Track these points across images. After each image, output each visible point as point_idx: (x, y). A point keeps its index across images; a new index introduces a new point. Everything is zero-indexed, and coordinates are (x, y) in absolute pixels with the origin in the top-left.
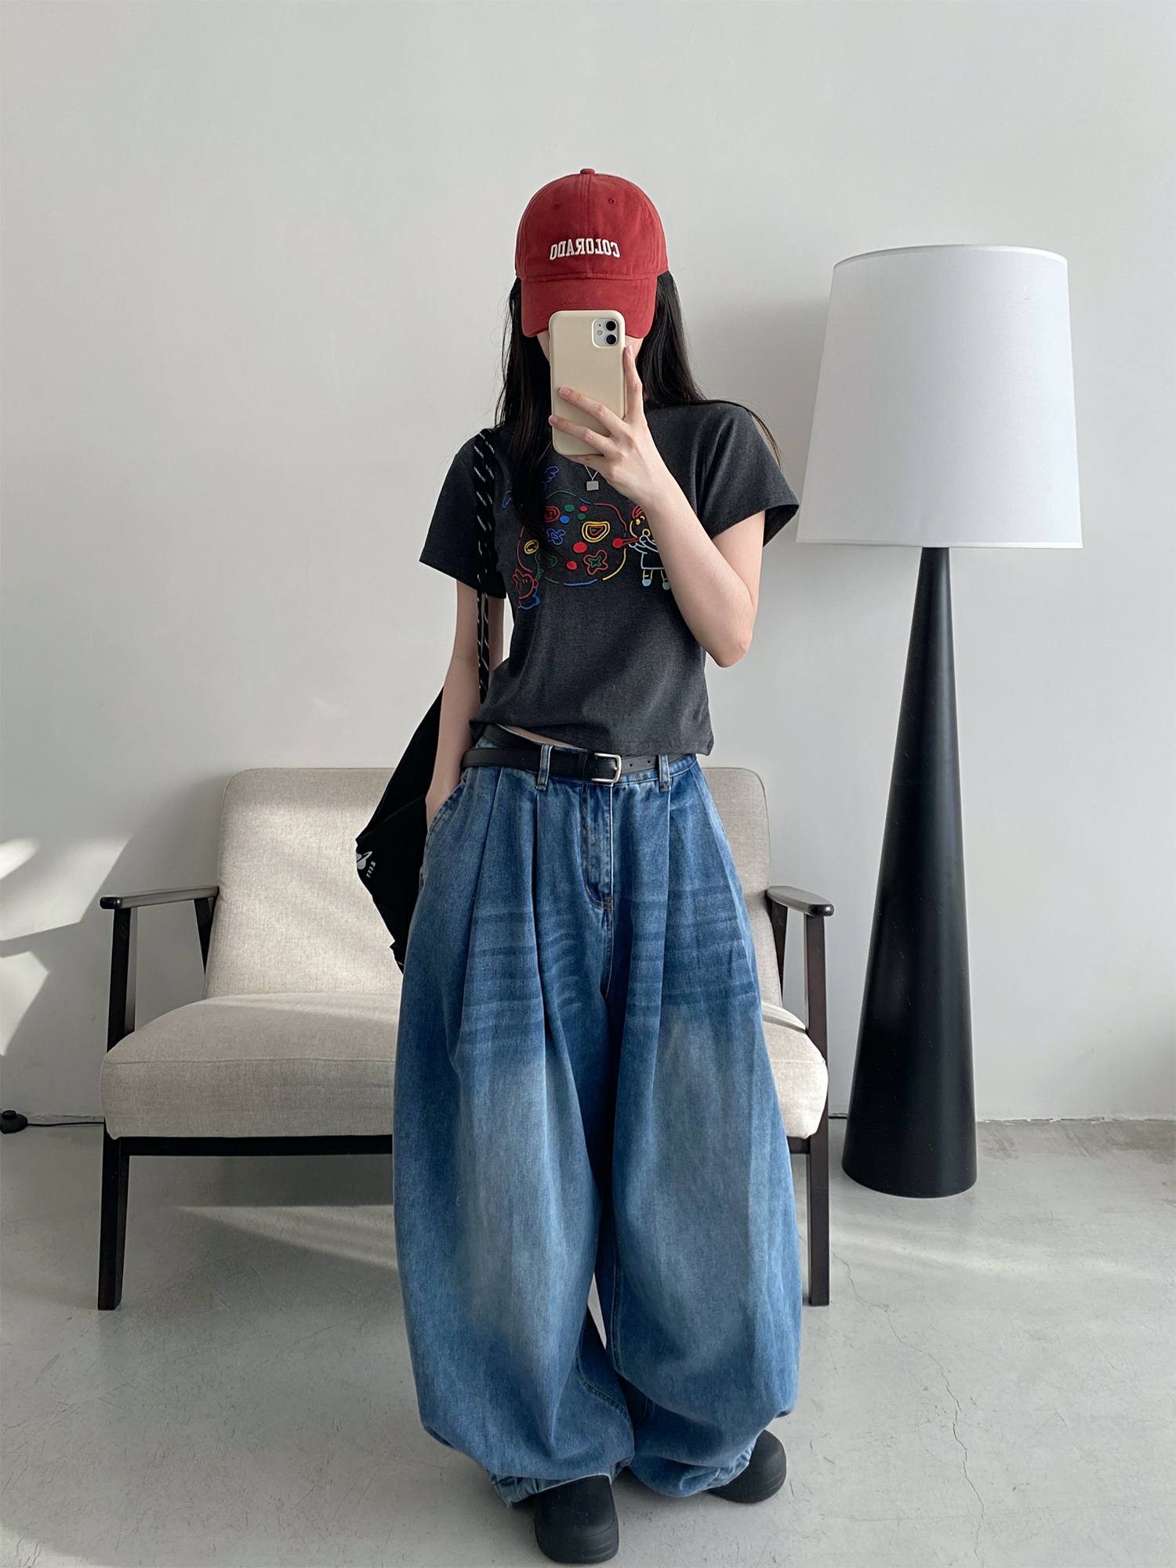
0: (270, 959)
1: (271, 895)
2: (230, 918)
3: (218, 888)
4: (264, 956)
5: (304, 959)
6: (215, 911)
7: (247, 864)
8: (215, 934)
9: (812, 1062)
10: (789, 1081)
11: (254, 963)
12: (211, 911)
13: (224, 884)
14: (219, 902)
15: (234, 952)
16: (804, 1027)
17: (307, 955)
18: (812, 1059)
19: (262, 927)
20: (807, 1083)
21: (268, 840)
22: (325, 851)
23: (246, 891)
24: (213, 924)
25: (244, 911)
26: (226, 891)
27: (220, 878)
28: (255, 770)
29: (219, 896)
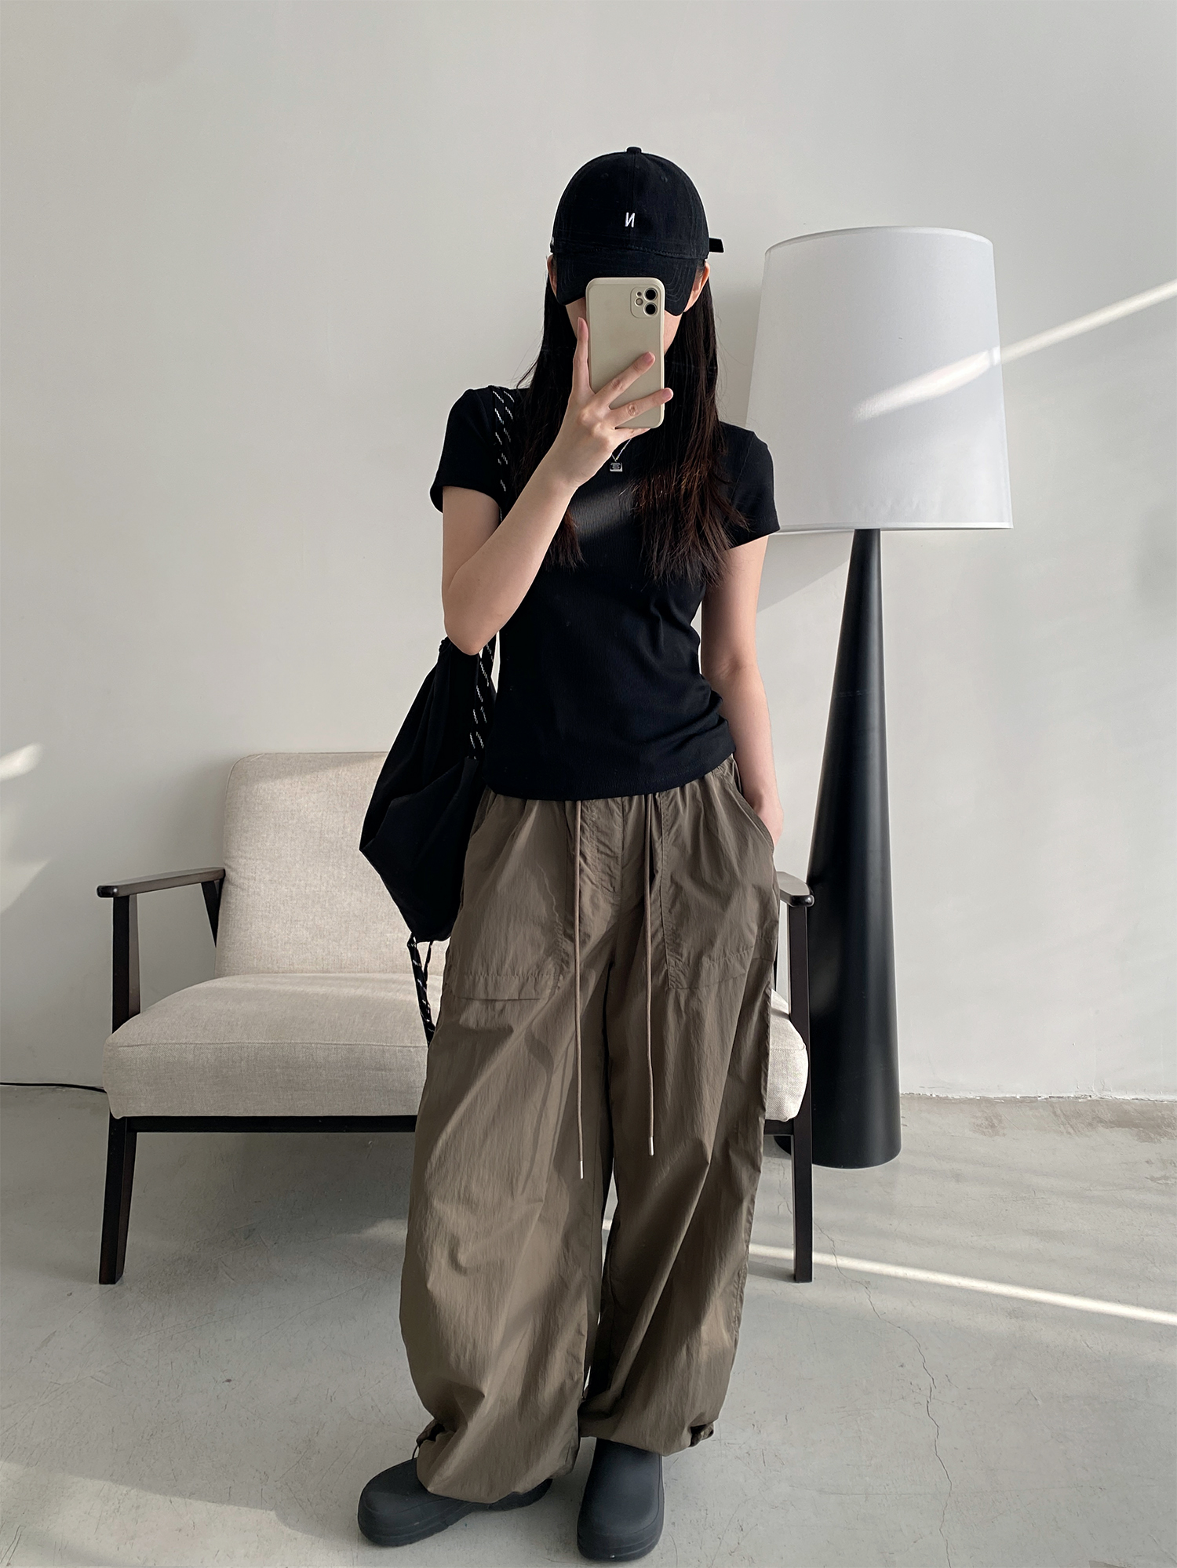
0: (277, 940)
1: (275, 878)
2: (236, 899)
3: (224, 871)
4: (271, 937)
6: (222, 893)
7: (251, 848)
8: (223, 915)
9: (792, 1048)
11: (262, 944)
12: (218, 892)
13: (230, 867)
14: (226, 885)
16: (787, 1013)
18: (795, 1046)
19: (267, 908)
20: (787, 1068)
21: (271, 825)
23: (250, 874)
24: (221, 906)
25: (250, 893)
26: (231, 874)
27: (226, 861)
28: (257, 755)
29: (225, 879)
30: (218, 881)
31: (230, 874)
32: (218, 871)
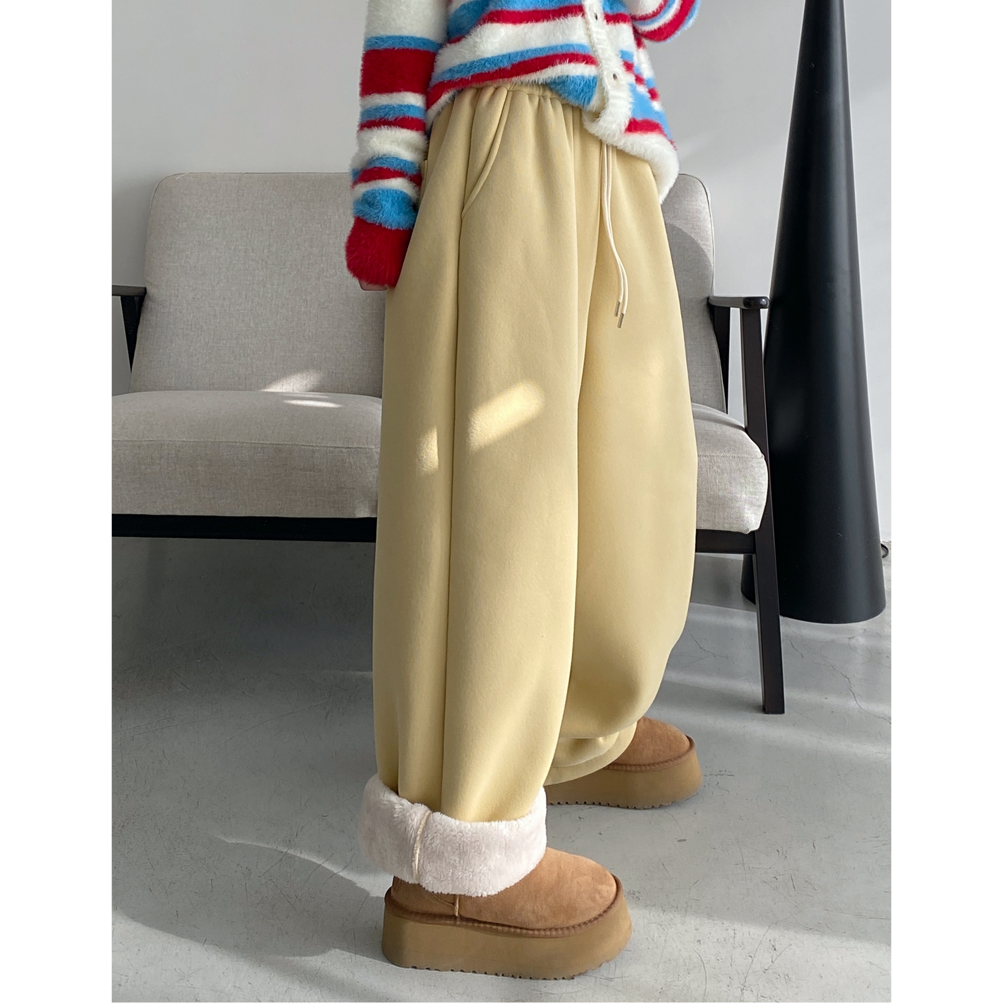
0: (198, 359)
1: (199, 296)
2: (157, 317)
3: (145, 289)
4: (192, 356)
5: (232, 359)
6: (142, 311)
7: (174, 265)
8: (141, 333)
9: (750, 456)
10: (726, 475)
11: (182, 362)
12: (137, 308)
13: (151, 284)
14: (146, 303)
15: (161, 351)
16: (743, 425)
17: (235, 356)
18: (749, 454)
19: (189, 327)
20: (745, 477)
21: (195, 242)
22: (251, 254)
23: (173, 291)
24: (140, 324)
25: (171, 311)
26: (153, 290)
27: (147, 279)
28: (182, 174)
29: (146, 296)
30: (138, 297)
31: (151, 291)
32: (139, 288)
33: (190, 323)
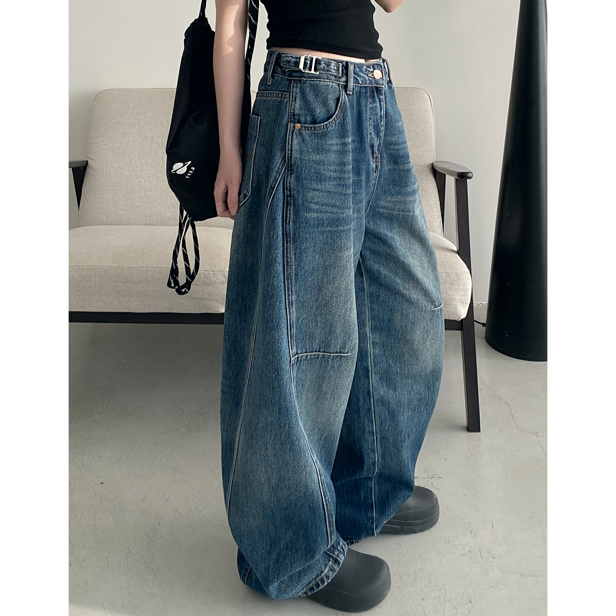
0: (120, 204)
1: (121, 166)
2: (94, 179)
3: (87, 162)
4: (116, 203)
5: (142, 204)
6: (85, 175)
7: (106, 147)
9: (461, 272)
13: (91, 159)
14: (88, 170)
15: (97, 200)
16: (456, 250)
17: (144, 202)
19: (115, 185)
20: (459, 285)
21: (119, 132)
23: (105, 163)
24: (84, 183)
25: (104, 175)
26: (92, 163)
27: (89, 156)
29: (88, 166)
30: (83, 167)
32: (83, 161)
33: (115, 182)
